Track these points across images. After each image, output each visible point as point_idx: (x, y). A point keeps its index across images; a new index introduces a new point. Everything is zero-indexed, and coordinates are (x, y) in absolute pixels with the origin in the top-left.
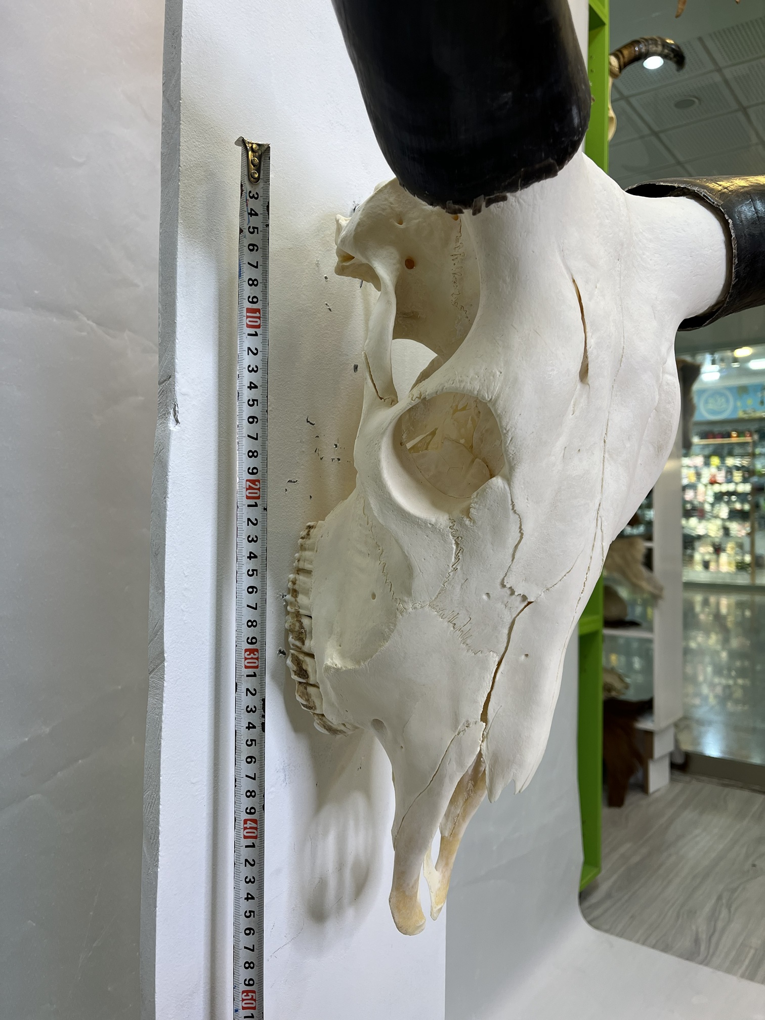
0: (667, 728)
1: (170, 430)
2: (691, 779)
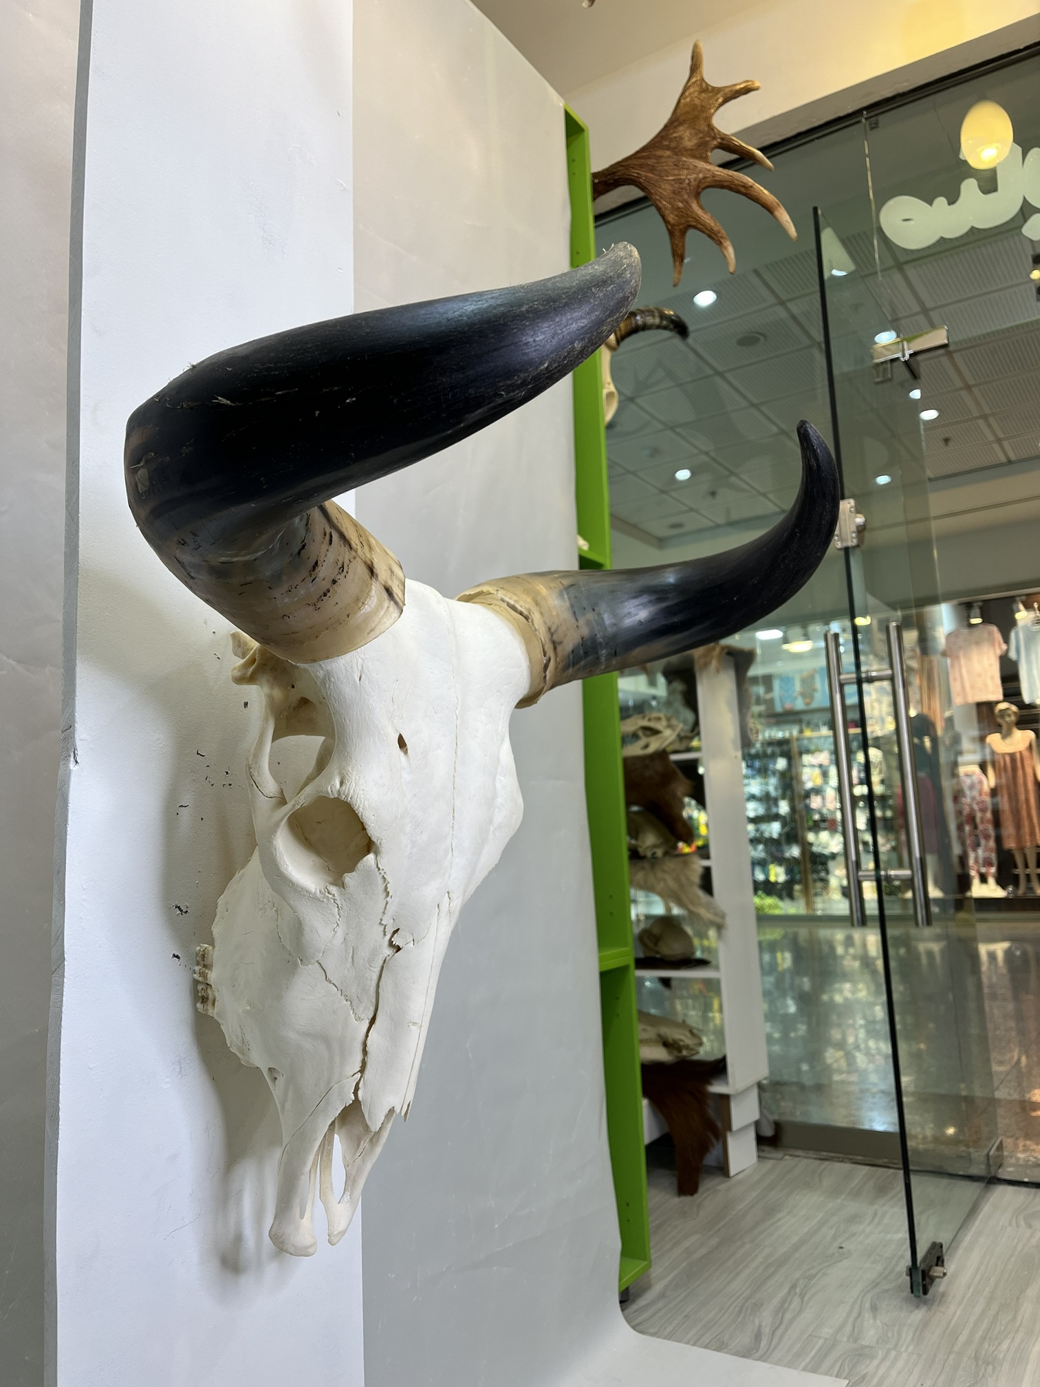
0: (747, 1090)
1: (71, 769)
2: (784, 1156)
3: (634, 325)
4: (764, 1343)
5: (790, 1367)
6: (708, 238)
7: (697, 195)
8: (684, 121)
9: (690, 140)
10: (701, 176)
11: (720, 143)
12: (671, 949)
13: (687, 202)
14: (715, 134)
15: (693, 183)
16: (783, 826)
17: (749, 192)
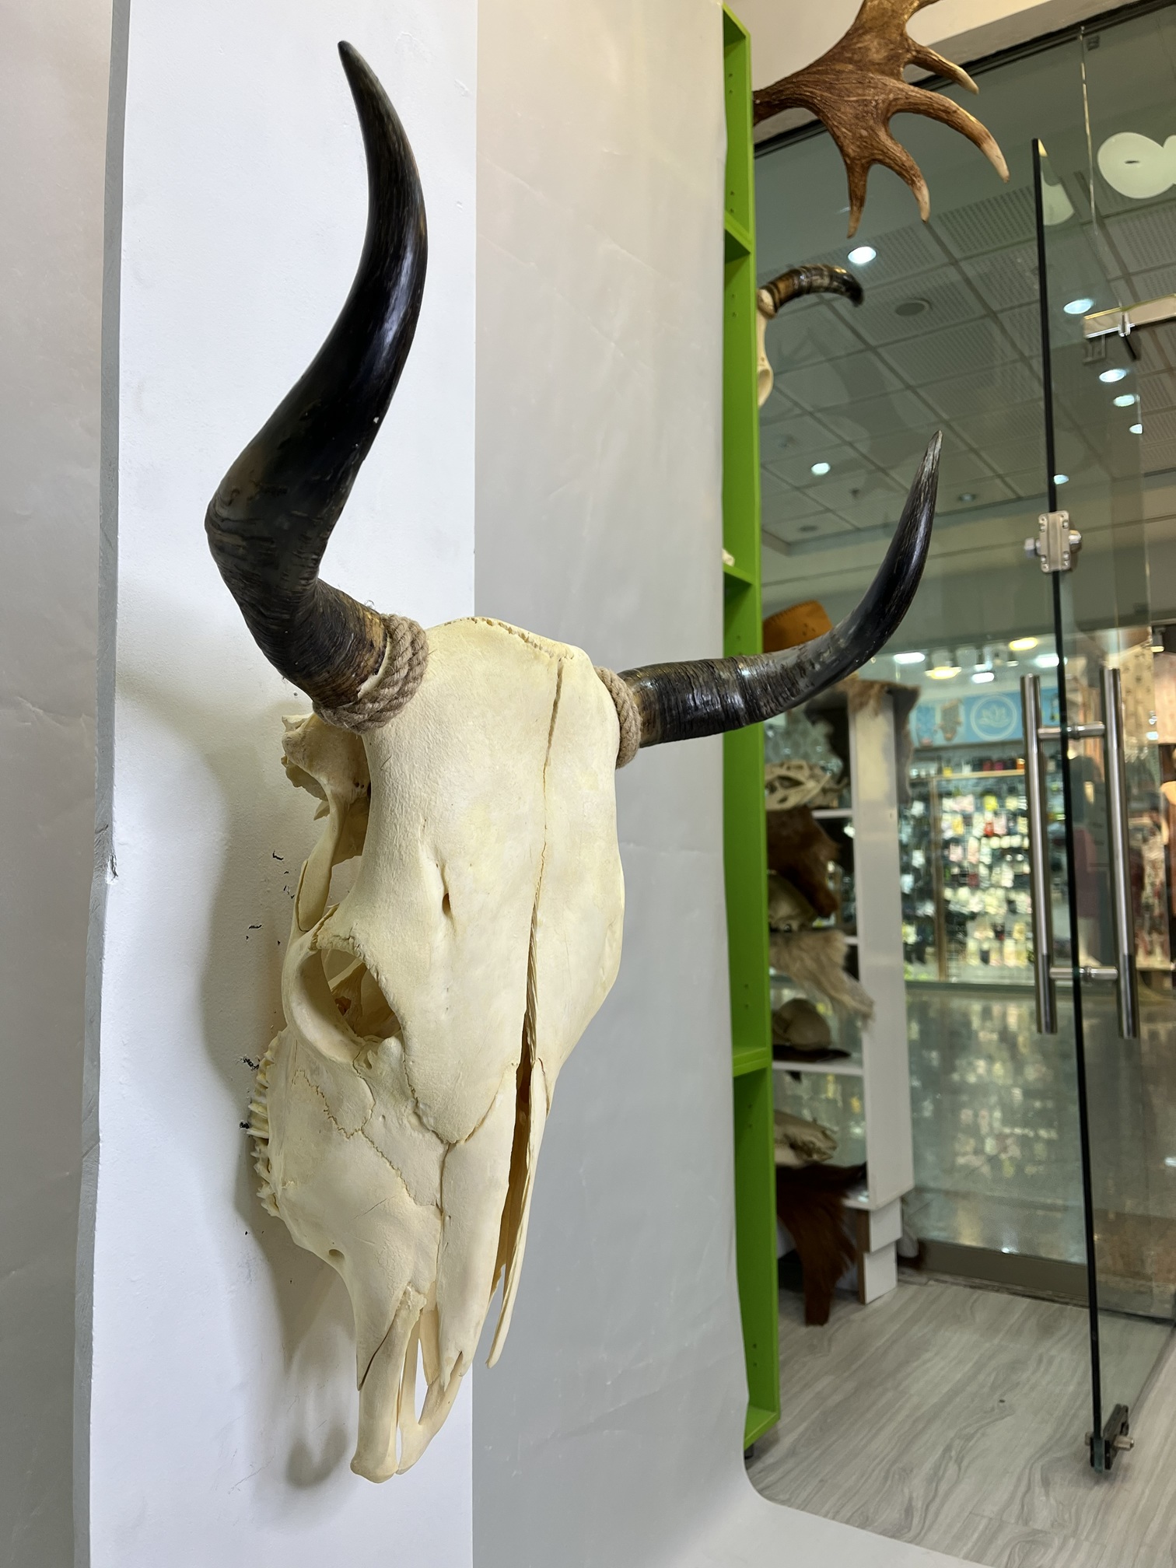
0: (890, 1204)
1: (107, 884)
2: (929, 1281)
3: (796, 287)
4: (916, 1521)
5: (947, 1553)
6: (899, 177)
7: (886, 121)
8: (871, 28)
9: (878, 52)
10: (891, 96)
11: (915, 57)
12: (804, 1037)
13: (873, 130)
14: (909, 45)
15: (881, 105)
16: (916, 881)
17: (953, 118)
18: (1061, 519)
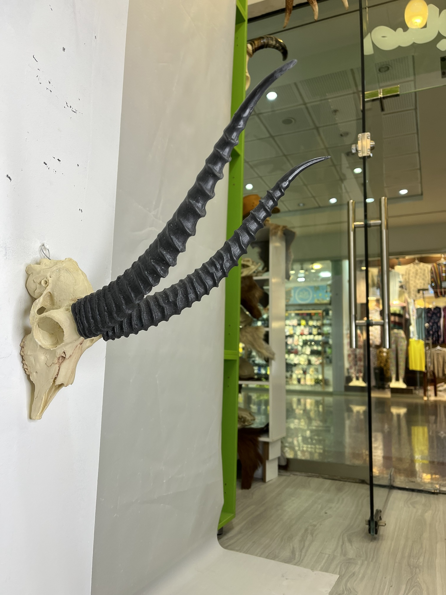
0: (276, 442)
2: (290, 475)
3: (262, 44)
4: (297, 556)
18: (368, 135)
